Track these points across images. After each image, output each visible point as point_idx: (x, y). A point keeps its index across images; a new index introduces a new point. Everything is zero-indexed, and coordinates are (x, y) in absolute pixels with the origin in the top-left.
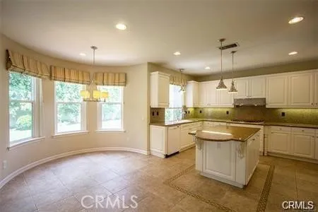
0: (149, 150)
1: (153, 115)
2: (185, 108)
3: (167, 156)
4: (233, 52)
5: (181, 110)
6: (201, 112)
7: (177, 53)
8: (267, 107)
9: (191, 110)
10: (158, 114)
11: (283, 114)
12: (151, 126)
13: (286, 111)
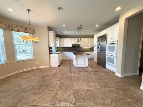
0: (50, 65)
3: (59, 66)
4: (78, 30)
6: (60, 49)
7: (64, 26)
8: (80, 47)
11: (83, 49)
12: (50, 55)
13: (83, 48)
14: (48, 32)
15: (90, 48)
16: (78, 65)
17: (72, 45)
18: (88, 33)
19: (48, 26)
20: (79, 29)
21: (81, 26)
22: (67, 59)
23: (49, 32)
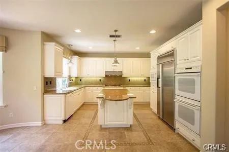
0: (43, 119)
1: (47, 84)
2: (70, 77)
3: (65, 121)
4: (115, 41)
5: (67, 79)
6: (81, 80)
7: (78, 31)
8: (123, 76)
9: (74, 79)
10: (51, 84)
11: (129, 80)
12: (45, 95)
13: (130, 78)
14: (43, 45)
15: (145, 80)
16: (109, 123)
17: (106, 72)
18: (138, 48)
19: (43, 31)
20: (114, 39)
21: (116, 31)
22: (94, 102)
23: (45, 43)
